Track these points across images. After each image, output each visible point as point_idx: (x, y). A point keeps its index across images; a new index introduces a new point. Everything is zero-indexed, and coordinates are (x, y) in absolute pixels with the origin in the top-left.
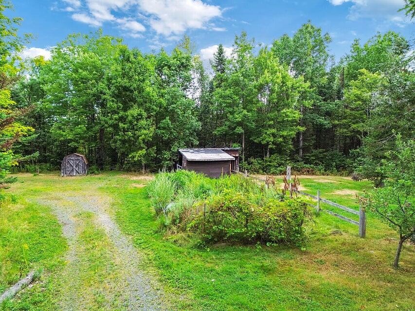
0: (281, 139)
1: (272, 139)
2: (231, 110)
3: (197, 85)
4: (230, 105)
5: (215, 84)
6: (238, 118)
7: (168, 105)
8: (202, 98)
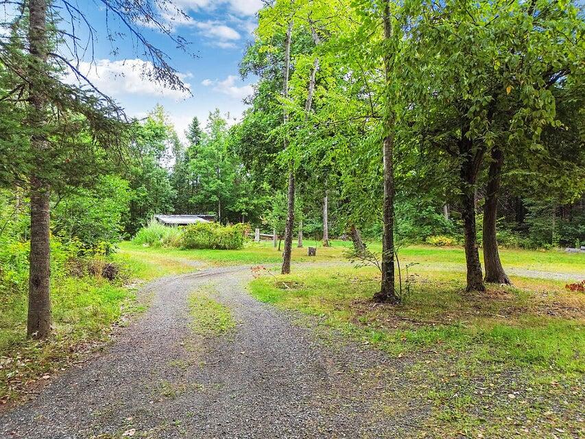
0: (252, 207)
1: (244, 207)
2: (206, 179)
3: (171, 154)
4: (206, 176)
5: (190, 155)
6: (213, 187)
7: (143, 174)
8: (176, 168)
